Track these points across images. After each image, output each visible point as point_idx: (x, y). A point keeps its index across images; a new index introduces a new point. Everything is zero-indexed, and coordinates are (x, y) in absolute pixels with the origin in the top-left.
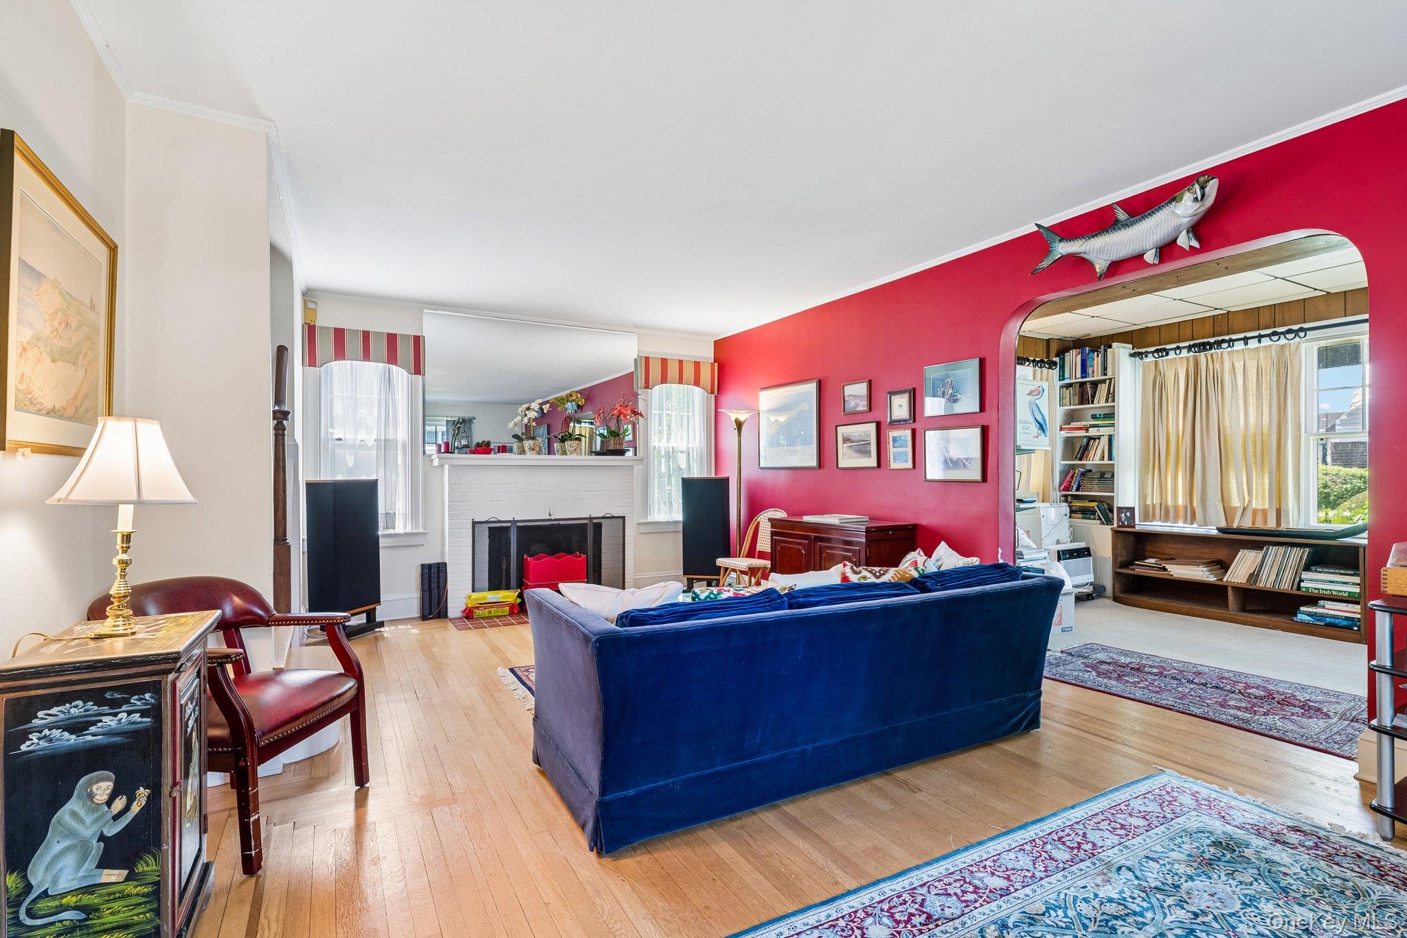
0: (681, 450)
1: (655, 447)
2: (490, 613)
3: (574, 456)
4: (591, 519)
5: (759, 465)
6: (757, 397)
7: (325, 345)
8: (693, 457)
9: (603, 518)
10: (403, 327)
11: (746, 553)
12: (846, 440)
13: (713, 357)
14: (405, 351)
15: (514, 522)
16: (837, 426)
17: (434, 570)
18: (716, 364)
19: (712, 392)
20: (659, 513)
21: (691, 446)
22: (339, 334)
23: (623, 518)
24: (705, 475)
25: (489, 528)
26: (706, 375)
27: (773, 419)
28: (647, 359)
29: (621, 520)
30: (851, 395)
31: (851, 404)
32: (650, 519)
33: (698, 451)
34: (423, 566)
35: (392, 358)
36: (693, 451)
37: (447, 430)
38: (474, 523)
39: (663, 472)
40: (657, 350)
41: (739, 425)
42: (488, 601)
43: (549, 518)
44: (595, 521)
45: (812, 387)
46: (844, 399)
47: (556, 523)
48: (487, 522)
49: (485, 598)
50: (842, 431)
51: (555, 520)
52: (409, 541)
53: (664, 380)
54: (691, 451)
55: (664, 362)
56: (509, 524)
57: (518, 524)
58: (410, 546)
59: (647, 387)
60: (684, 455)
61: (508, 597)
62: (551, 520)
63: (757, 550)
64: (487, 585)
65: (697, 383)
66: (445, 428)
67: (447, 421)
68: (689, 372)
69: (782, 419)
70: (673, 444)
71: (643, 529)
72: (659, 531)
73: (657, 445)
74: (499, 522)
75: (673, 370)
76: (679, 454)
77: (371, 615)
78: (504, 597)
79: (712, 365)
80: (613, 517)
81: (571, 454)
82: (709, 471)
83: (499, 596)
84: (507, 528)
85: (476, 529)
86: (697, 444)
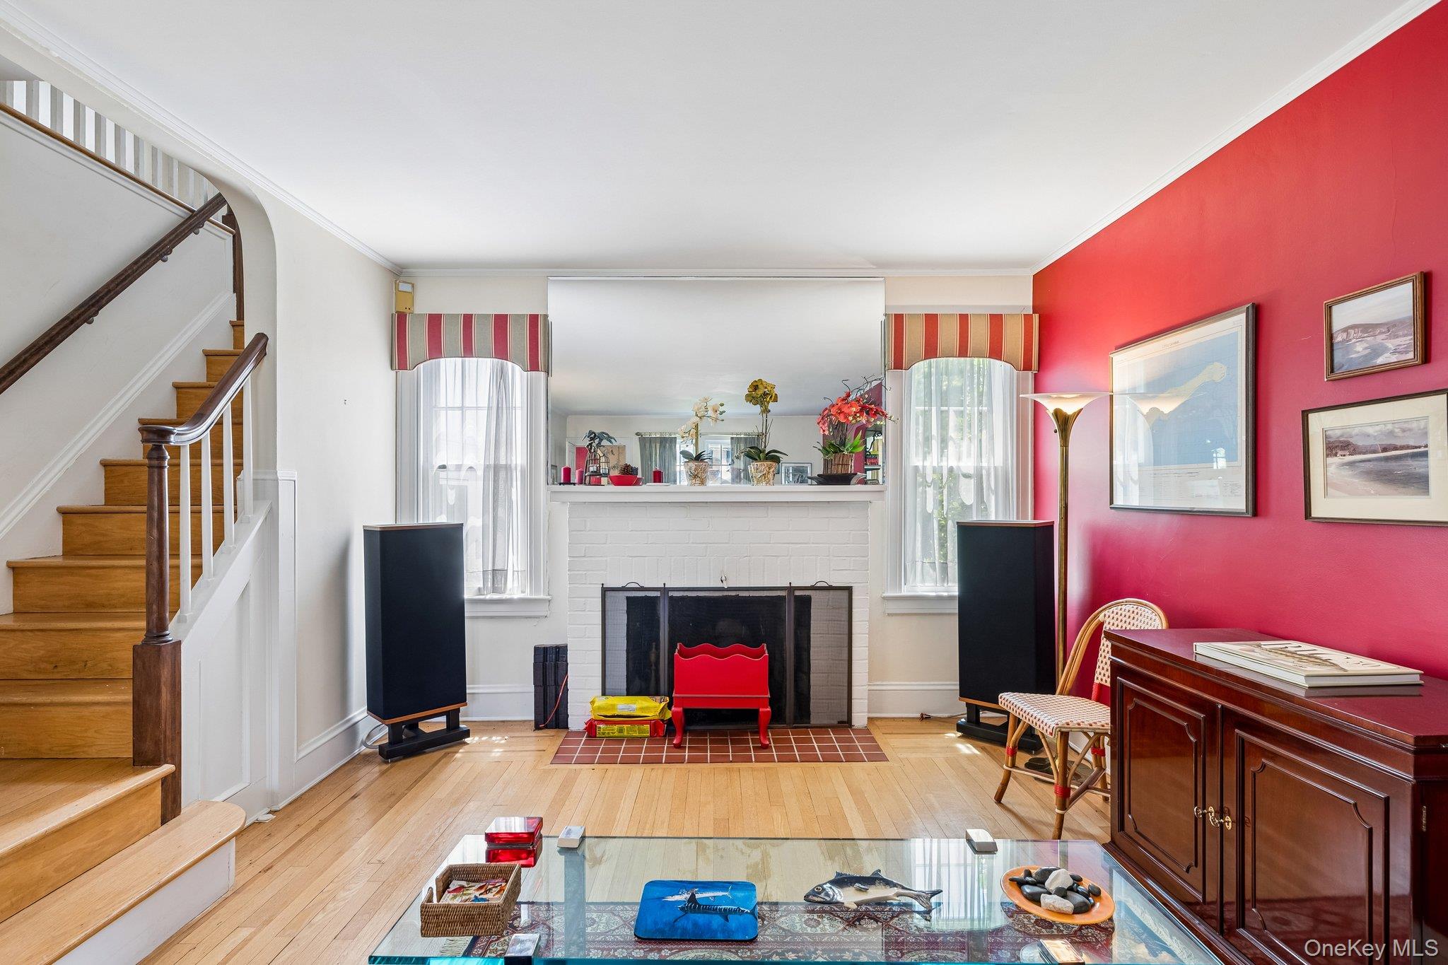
0: (965, 471)
1: (916, 468)
2: (621, 731)
3: (763, 487)
4: (791, 589)
5: (1111, 502)
6: (1108, 366)
7: (417, 338)
8: (989, 485)
9: (813, 588)
10: (517, 305)
11: (1069, 685)
12: (1333, 447)
13: (1032, 304)
14: (518, 338)
15: (665, 590)
16: (1305, 414)
17: (552, 656)
18: (1036, 318)
19: (1027, 367)
20: (923, 581)
21: (985, 464)
22: (435, 321)
23: (849, 590)
24: (1012, 518)
25: (628, 598)
26: (1014, 338)
27: (1145, 408)
28: (899, 319)
29: (846, 593)
30: (1354, 327)
31: (1354, 353)
32: (905, 591)
33: (1000, 473)
34: (536, 649)
35: (501, 351)
36: (989, 475)
37: (732, 449)
38: (605, 591)
39: (929, 511)
40: (917, 302)
41: (1064, 423)
42: (616, 713)
43: (720, 585)
44: (798, 593)
45: (1235, 326)
46: (1331, 337)
47: (733, 593)
48: (623, 589)
49: (613, 707)
50: (1319, 423)
51: (730, 589)
52: (523, 610)
53: (931, 351)
54: (984, 472)
55: (931, 321)
56: (658, 594)
57: (671, 594)
58: (530, 617)
59: (898, 365)
60: (972, 483)
61: (647, 708)
62: (722, 589)
63: (1096, 681)
64: (624, 686)
65: (996, 352)
66: (730, 446)
67: (732, 438)
68: (979, 334)
69: (1167, 407)
70: (953, 463)
71: (893, 607)
72: (922, 611)
73: (920, 464)
74: (642, 589)
75: (948, 334)
76: (962, 480)
77: (453, 718)
78: (642, 709)
79: (1028, 318)
80: (830, 588)
81: (759, 482)
82: (1021, 511)
83: (635, 706)
84: (654, 600)
85: (608, 601)
86: (999, 461)
